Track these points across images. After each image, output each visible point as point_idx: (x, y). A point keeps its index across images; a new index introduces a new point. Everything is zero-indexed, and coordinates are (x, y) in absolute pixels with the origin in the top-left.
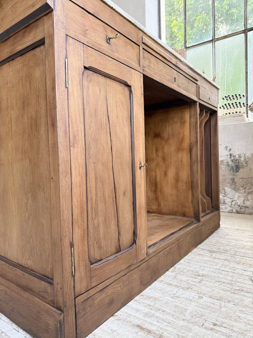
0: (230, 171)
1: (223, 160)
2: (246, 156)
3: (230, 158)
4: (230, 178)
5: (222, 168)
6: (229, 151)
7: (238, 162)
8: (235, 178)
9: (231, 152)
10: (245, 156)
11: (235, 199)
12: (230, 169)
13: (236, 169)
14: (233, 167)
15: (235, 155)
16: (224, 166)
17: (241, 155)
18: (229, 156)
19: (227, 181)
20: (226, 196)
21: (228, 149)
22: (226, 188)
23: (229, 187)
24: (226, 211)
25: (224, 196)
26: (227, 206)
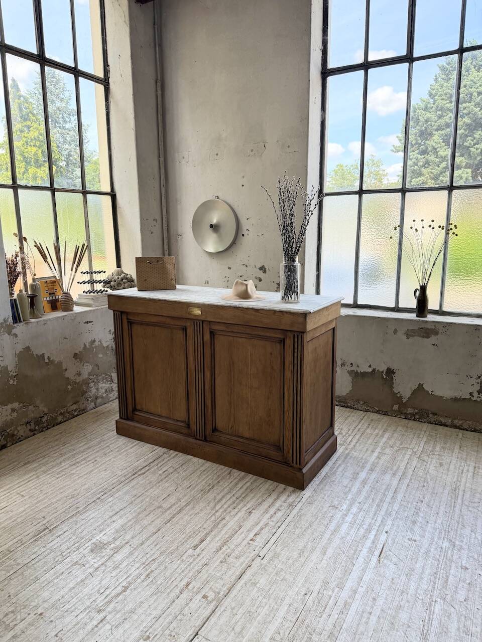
1: (108, 345)
6: (113, 335)
19: (113, 367)
20: (113, 382)
21: (112, 333)
22: (113, 374)
23: (114, 372)
24: (115, 398)
25: (111, 383)
26: (114, 392)
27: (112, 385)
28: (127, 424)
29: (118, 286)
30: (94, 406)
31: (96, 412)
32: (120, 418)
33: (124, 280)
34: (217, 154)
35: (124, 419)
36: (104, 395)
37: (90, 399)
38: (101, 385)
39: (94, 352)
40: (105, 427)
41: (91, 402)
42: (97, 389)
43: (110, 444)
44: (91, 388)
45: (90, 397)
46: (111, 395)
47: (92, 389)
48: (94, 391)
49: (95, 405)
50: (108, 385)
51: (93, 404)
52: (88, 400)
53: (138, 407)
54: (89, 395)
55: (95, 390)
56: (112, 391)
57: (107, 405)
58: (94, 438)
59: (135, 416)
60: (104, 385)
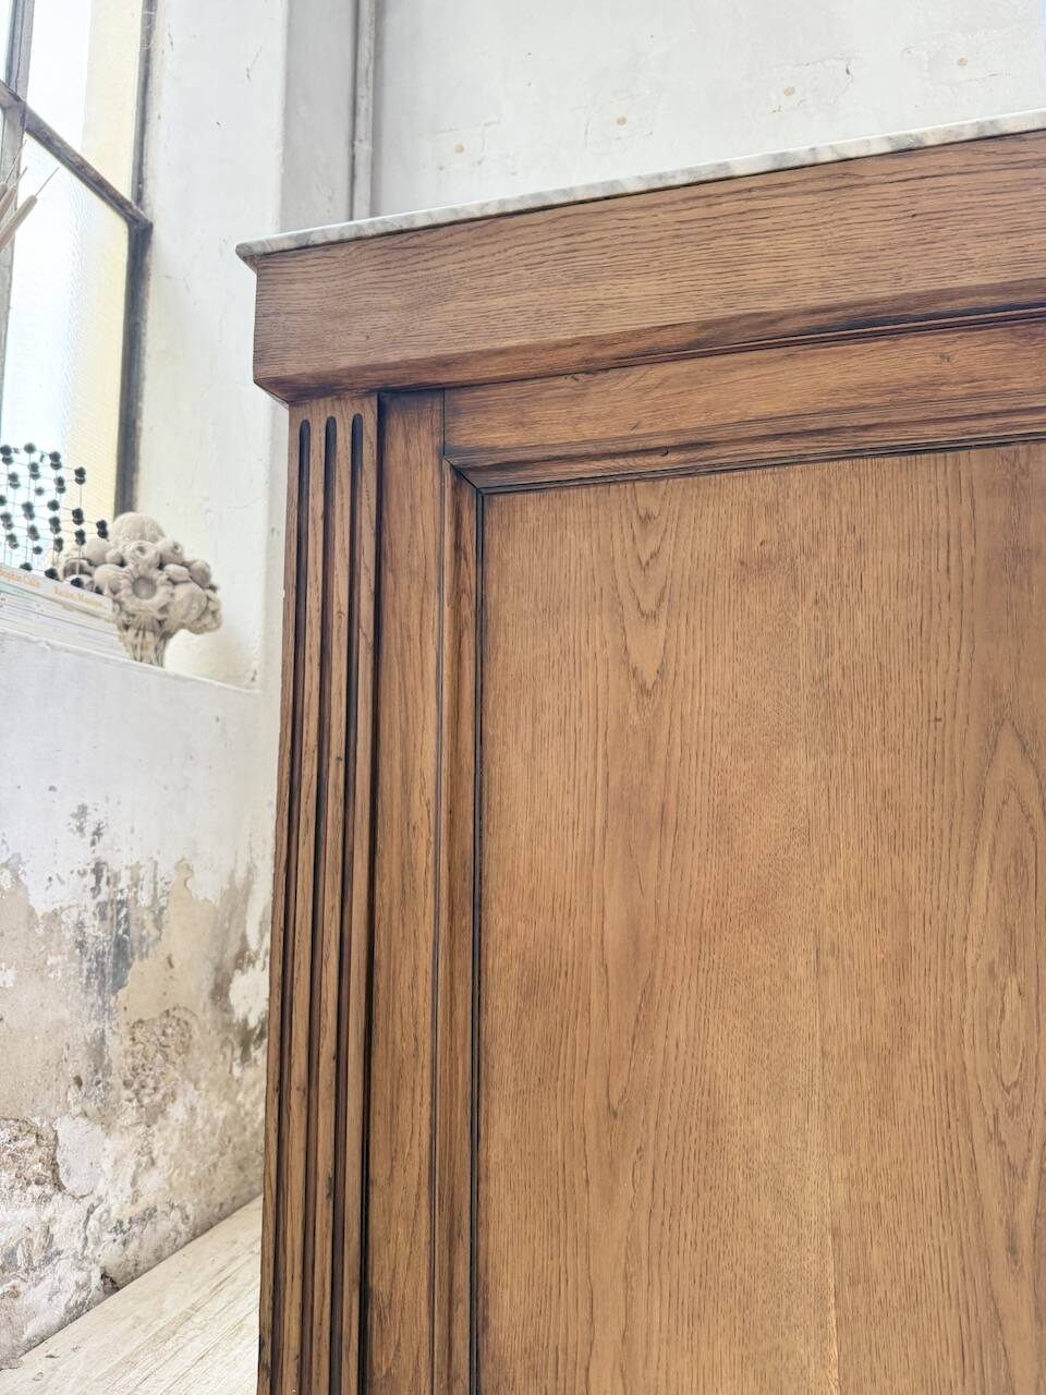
0: (88, 985)
1: (57, 906)
2: (158, 879)
3: (96, 890)
4: (86, 1044)
5: (52, 975)
6: (93, 843)
7: (127, 918)
8: (108, 1033)
9: (101, 852)
10: (155, 876)
11: (101, 1188)
12: (89, 970)
13: (115, 965)
14: (104, 953)
15: (117, 870)
16: (59, 958)
17: (140, 868)
18: (90, 880)
19: (71, 1070)
20: (59, 1186)
21: (90, 829)
22: (64, 1127)
23: (77, 1110)
24: (57, 1313)
25: (46, 1199)
26: (63, 1265)
27: (49, 1211)
29: (136, 593)
33: (171, 568)
34: (622, 121)
46: (34, 1296)
50: (26, 1214)
56: (48, 1260)
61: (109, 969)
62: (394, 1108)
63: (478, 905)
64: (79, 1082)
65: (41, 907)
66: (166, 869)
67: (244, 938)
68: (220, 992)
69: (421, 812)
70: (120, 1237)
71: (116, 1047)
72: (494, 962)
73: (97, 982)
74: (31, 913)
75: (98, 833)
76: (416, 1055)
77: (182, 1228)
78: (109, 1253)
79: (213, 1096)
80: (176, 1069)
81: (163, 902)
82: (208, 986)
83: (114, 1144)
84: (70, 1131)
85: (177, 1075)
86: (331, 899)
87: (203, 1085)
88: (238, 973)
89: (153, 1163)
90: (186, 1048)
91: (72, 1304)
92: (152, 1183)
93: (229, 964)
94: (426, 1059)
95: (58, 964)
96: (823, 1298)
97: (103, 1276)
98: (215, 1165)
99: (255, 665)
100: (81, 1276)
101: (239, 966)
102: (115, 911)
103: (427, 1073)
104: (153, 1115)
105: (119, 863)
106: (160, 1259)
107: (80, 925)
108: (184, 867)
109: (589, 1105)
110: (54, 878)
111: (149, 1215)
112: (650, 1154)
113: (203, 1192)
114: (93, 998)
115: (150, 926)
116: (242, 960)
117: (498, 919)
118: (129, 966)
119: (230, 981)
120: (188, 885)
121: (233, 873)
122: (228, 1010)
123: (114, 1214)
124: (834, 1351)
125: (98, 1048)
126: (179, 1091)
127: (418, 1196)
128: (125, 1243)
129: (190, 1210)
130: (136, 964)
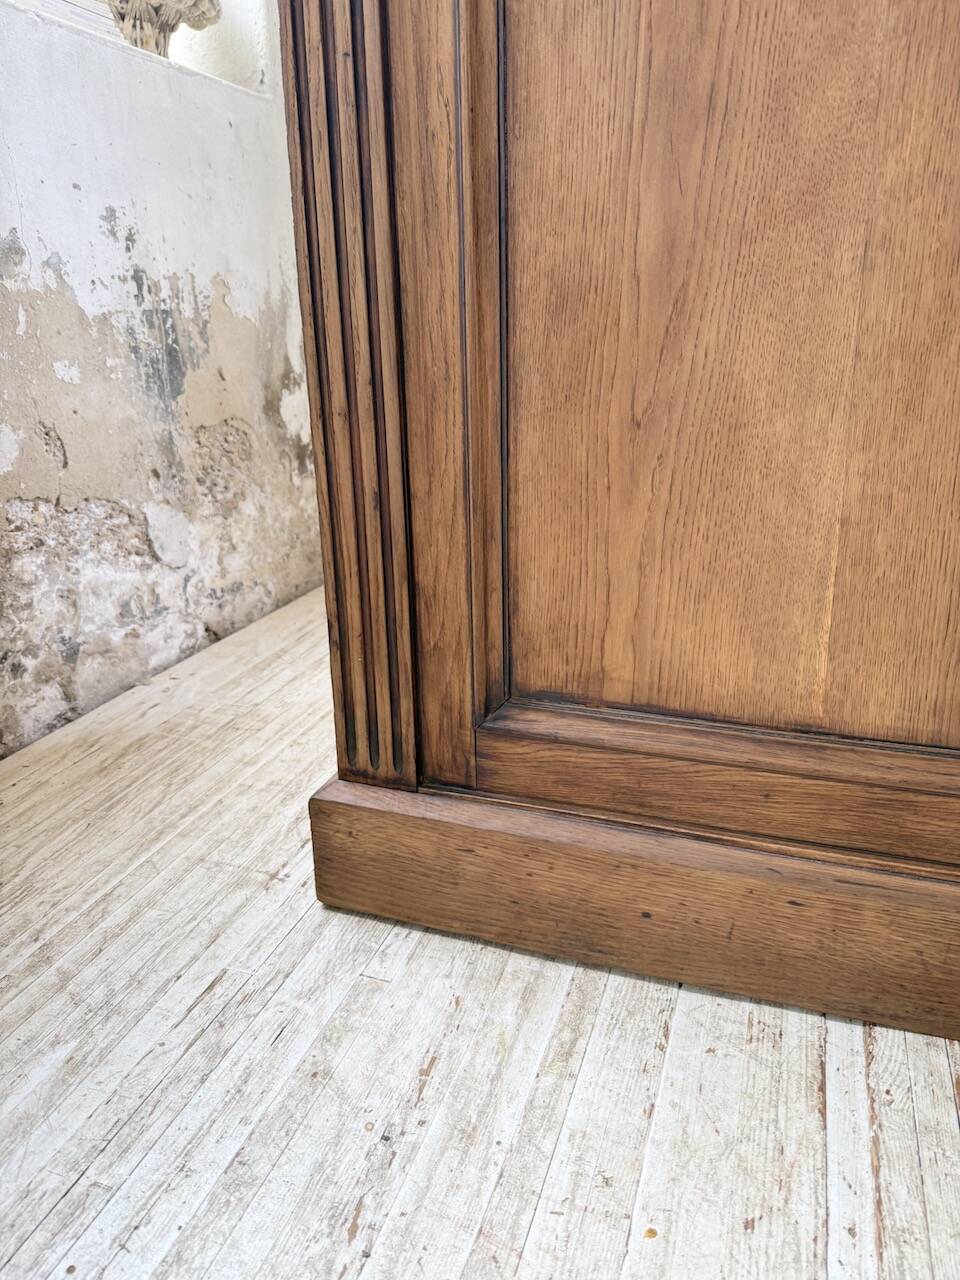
0: (148, 388)
1: (105, 310)
2: (197, 293)
3: (139, 297)
4: (157, 442)
5: (113, 376)
6: (128, 249)
7: (173, 327)
8: (174, 434)
9: (137, 259)
10: (194, 289)
11: (193, 563)
12: (147, 375)
13: (171, 372)
14: (158, 360)
15: (156, 279)
16: (118, 361)
17: (178, 279)
18: (132, 286)
19: (148, 463)
20: (156, 558)
21: (122, 234)
22: (151, 511)
23: (159, 497)
24: (174, 652)
25: (147, 567)
26: (171, 619)
27: (151, 576)
28: (434, 825)
30: (63, 706)
31: (87, 744)
32: (348, 773)
35: (395, 784)
36: (117, 637)
37: (29, 663)
38: (90, 572)
39: (21, 329)
40: (196, 847)
41: (43, 678)
42: (70, 596)
43: (325, 1038)
44: (27, 586)
45: (31, 650)
46: (152, 638)
47: (36, 593)
48: (47, 608)
49: (68, 697)
50: (133, 577)
51: (52, 691)
52: (17, 669)
53: (542, 668)
54: (24, 634)
55: (59, 606)
56: (158, 612)
57: (139, 693)
58: (136, 981)
59: (503, 747)
60: (107, 573)
61: (165, 375)
62: (429, 429)
63: (504, 220)
64: (156, 474)
65: (92, 311)
66: (203, 282)
67: (287, 359)
68: (272, 408)
69: (439, 116)
70: (215, 602)
71: (185, 447)
72: (522, 280)
73: (156, 387)
74: (82, 314)
75: (130, 238)
76: (447, 378)
77: (266, 600)
78: (208, 613)
79: (278, 499)
80: (242, 473)
81: (205, 315)
82: (259, 401)
83: (197, 530)
84: (157, 515)
85: (244, 477)
86: (352, 221)
87: (268, 488)
88: (285, 392)
89: (234, 548)
90: (248, 455)
91: (184, 646)
92: (236, 564)
93: (277, 384)
94: (457, 382)
95: (117, 366)
96: (823, 578)
97: (207, 630)
98: (288, 556)
99: (262, 63)
100: (188, 628)
101: (287, 387)
102: (160, 319)
103: (458, 395)
104: (228, 509)
105: (157, 270)
106: (251, 621)
107: (131, 331)
108: (220, 282)
109: (613, 417)
110: (96, 281)
111: (237, 588)
112: (670, 461)
113: (280, 575)
114: (156, 401)
115: (197, 338)
116: (287, 380)
117: (527, 234)
118: (184, 375)
119: (280, 400)
120: (226, 301)
121: (268, 293)
122: (281, 425)
123: (208, 583)
124: (828, 621)
125: (168, 447)
126: (247, 492)
127: (454, 505)
128: (220, 606)
129: (271, 587)
130: (189, 373)
